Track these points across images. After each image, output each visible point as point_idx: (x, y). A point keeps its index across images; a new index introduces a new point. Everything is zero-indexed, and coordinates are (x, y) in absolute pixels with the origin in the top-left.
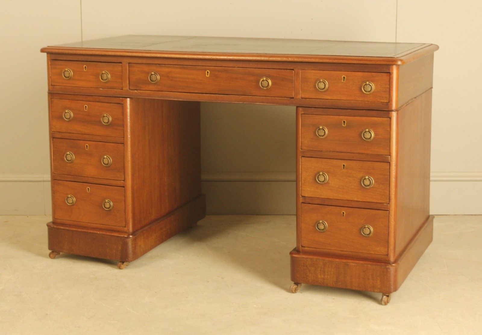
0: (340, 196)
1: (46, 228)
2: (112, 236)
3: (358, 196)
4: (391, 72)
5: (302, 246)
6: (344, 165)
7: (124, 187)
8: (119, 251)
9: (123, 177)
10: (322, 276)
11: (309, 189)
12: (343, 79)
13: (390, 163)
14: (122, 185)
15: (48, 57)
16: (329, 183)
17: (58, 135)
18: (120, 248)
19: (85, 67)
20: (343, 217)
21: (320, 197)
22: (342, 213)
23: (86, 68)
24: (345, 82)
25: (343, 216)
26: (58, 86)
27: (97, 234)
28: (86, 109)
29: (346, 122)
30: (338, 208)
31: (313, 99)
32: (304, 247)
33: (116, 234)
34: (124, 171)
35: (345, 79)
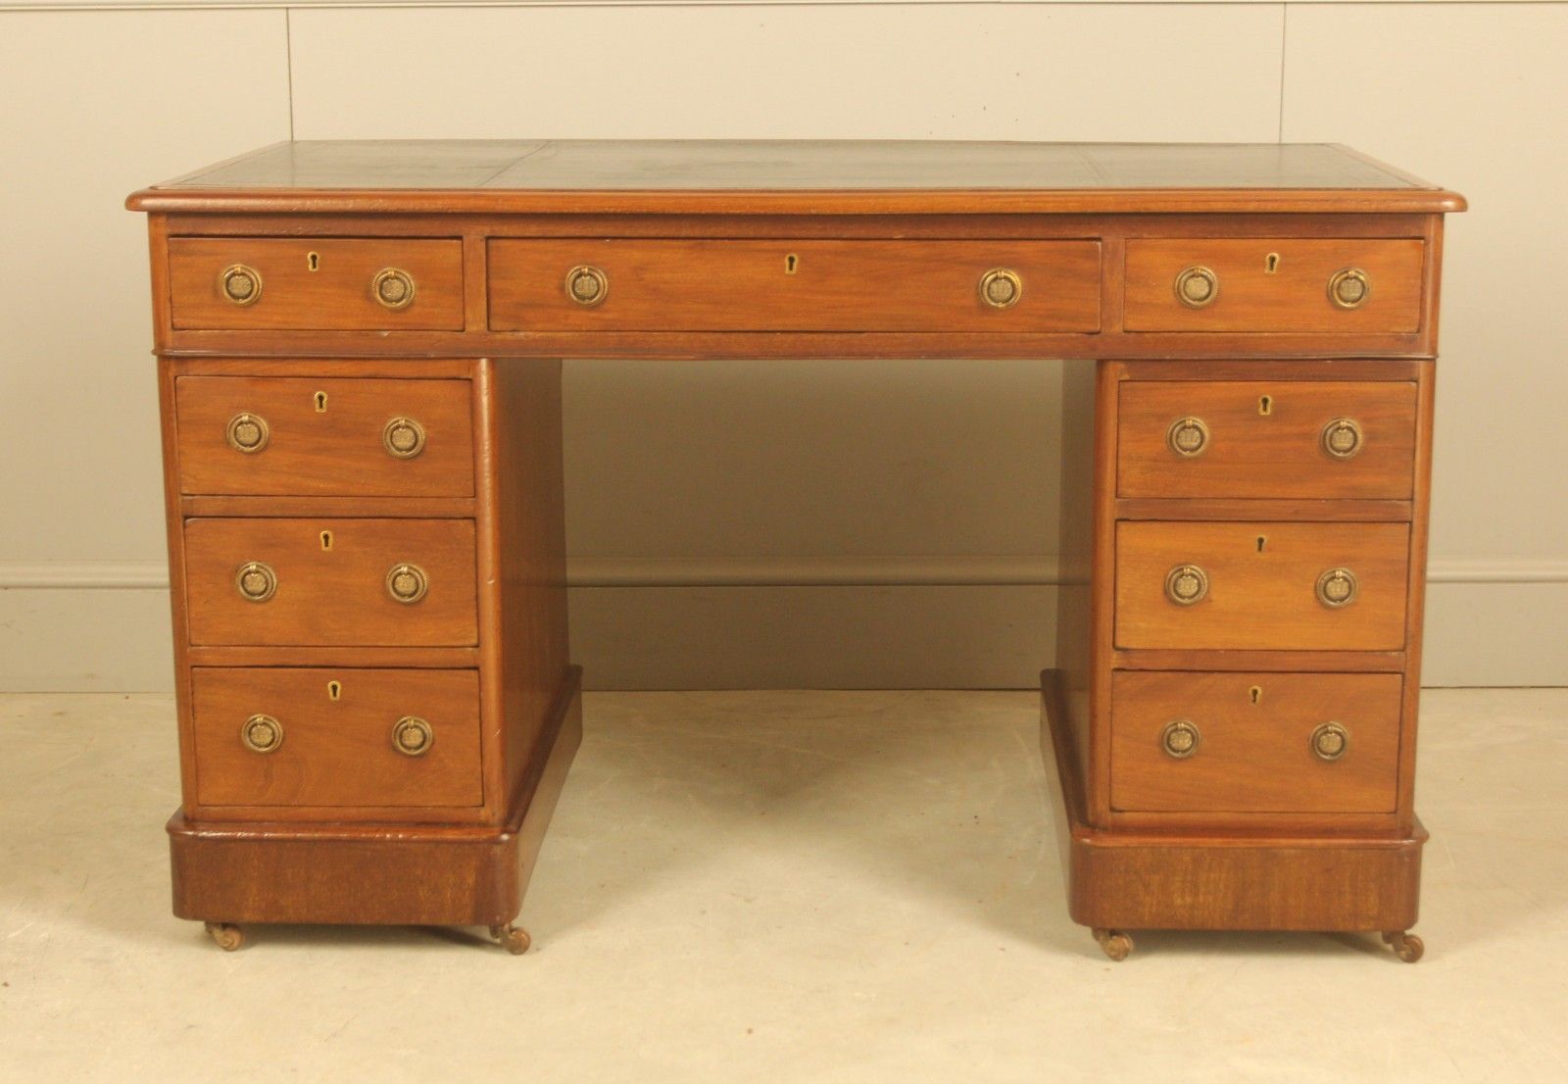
0: (1247, 639)
1: (165, 840)
2: (438, 843)
3: (1305, 636)
4: (1426, 235)
5: (1112, 810)
6: (1261, 541)
7: (476, 668)
8: (467, 893)
9: (475, 634)
10: (1189, 900)
11: (1142, 625)
12: (1268, 262)
13: (1411, 523)
14: (472, 664)
15: (152, 226)
16: (1210, 601)
17: (205, 508)
18: (471, 880)
19: (314, 258)
20: (1251, 704)
21: (1179, 647)
22: (1250, 692)
23: (317, 261)
24: (1274, 272)
25: (1255, 701)
26: (204, 328)
27: (382, 841)
28: (321, 406)
29: (1270, 400)
30: (1239, 679)
31: (1166, 335)
32: (1121, 811)
33: (451, 835)
34: (478, 615)
35: (1276, 264)
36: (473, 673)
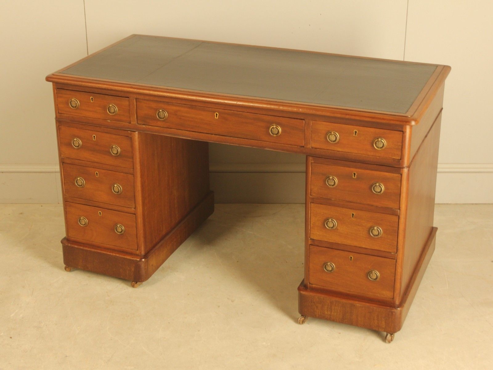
0: (348, 242)
1: (61, 245)
2: (125, 258)
3: (366, 244)
4: (404, 130)
5: (310, 283)
6: (353, 214)
7: (135, 214)
8: (132, 272)
9: (134, 205)
12: (354, 133)
13: (399, 216)
14: (134, 213)
15: (53, 85)
16: (338, 229)
17: (68, 161)
18: (133, 269)
19: (92, 98)
21: (328, 241)
22: (350, 257)
23: (93, 100)
24: (356, 136)
25: (351, 260)
26: (66, 114)
27: (110, 255)
28: (94, 139)
29: (356, 174)
30: (346, 253)
31: (324, 150)
32: (312, 284)
33: (128, 257)
34: (135, 200)
35: (357, 133)
36: (134, 215)
